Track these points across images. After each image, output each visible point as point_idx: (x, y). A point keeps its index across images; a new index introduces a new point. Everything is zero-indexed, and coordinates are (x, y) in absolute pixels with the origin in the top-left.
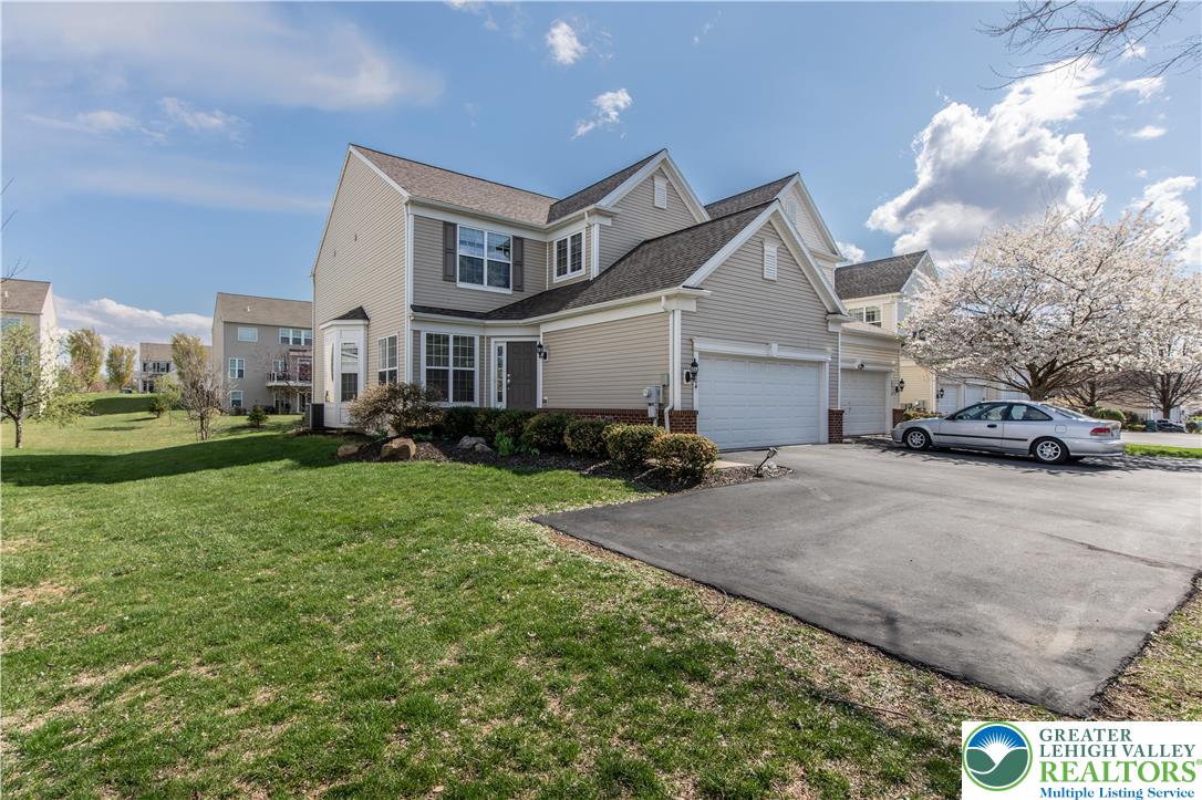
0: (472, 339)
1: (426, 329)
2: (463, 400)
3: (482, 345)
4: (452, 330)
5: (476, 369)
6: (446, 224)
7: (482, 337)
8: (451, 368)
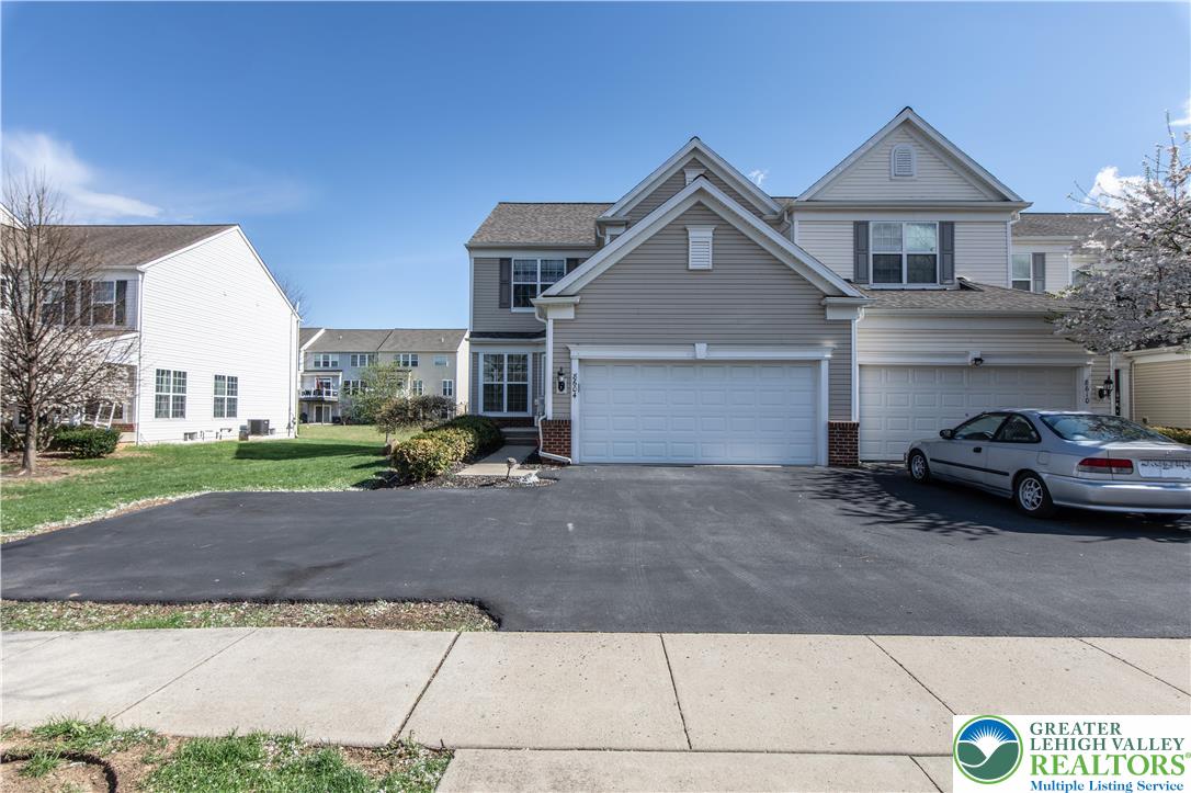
0: (525, 357)
1: (483, 351)
2: (517, 410)
3: (535, 361)
4: (506, 350)
5: (529, 383)
6: (502, 260)
7: (534, 354)
8: (505, 382)
